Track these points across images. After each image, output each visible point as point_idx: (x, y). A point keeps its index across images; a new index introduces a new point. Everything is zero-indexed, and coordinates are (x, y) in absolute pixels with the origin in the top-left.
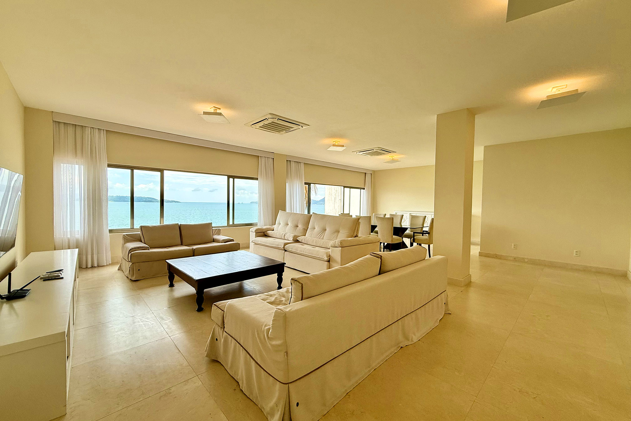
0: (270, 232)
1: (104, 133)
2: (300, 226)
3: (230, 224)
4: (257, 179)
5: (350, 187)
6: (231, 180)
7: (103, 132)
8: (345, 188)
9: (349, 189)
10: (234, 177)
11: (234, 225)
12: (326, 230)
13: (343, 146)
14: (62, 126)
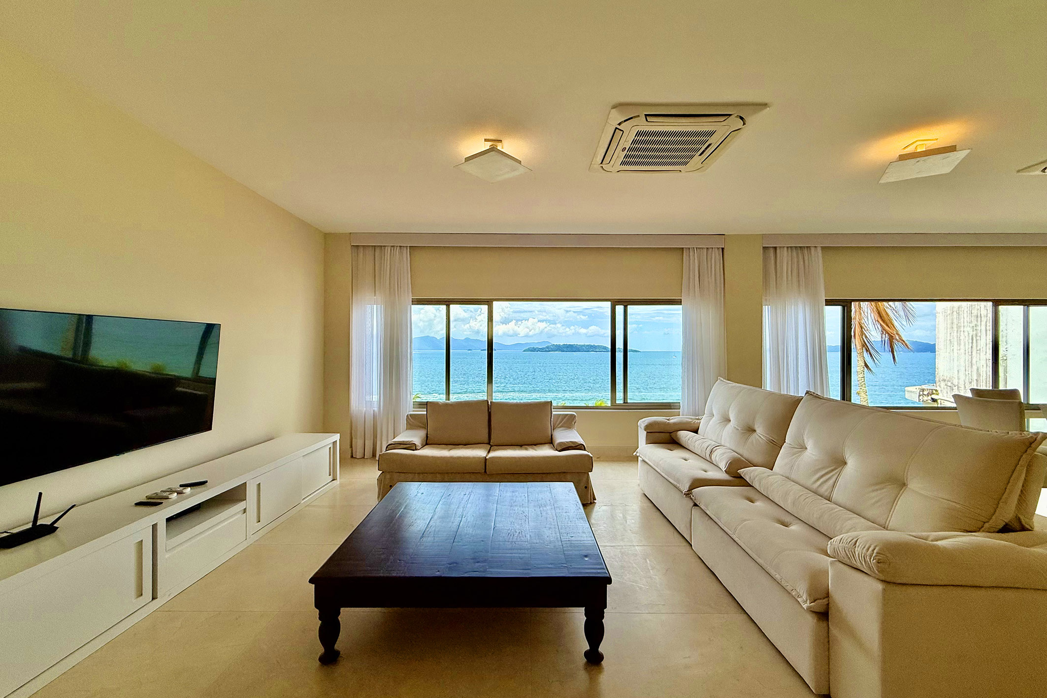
0: (685, 436)
1: (407, 253)
2: (760, 430)
3: (617, 402)
4: (678, 302)
5: (1027, 303)
6: (620, 309)
7: (405, 252)
8: (1002, 308)
9: (1020, 309)
10: (626, 303)
11: (626, 406)
12: (846, 463)
13: (952, 149)
14: (361, 249)
